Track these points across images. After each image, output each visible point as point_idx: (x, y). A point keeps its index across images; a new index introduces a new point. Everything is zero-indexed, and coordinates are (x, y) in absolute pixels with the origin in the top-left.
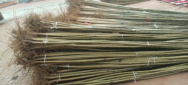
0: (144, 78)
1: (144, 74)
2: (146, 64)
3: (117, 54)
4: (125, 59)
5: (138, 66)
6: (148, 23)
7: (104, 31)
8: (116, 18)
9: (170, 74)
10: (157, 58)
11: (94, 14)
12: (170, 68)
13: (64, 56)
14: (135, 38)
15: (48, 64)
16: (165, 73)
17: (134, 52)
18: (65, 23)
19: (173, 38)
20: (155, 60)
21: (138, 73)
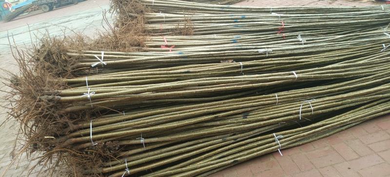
0: (296, 144)
1: (296, 136)
2: (296, 116)
3: (238, 103)
4: (254, 110)
5: (283, 121)
6: (284, 35)
7: (203, 60)
8: (222, 31)
9: (342, 128)
10: (315, 101)
11: (174, 27)
12: (343, 118)
13: (130, 121)
14: (266, 66)
15: (100, 141)
16: (334, 128)
17: (271, 95)
18: (119, 51)
19: (337, 58)
20: (313, 105)
21: (283, 135)
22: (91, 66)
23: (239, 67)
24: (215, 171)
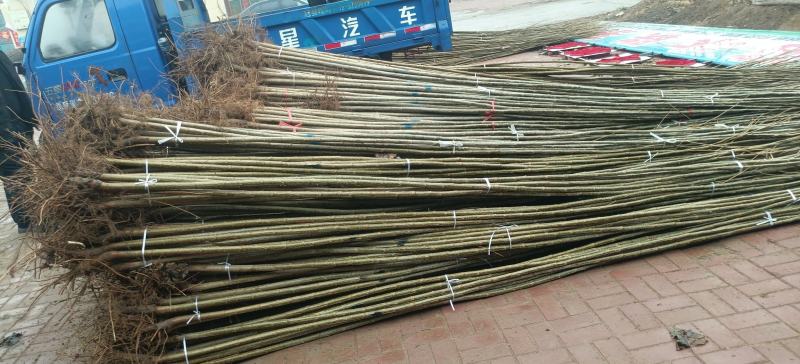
2: (484, 249)
3: (389, 220)
4: (416, 234)
6: (493, 123)
10: (517, 227)
11: (309, 94)
13: (211, 234)
17: (445, 212)
21: (460, 278)
22: (156, 143)
23: (405, 167)
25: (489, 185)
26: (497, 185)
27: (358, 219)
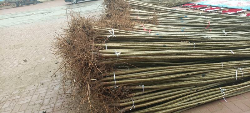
0: (233, 95)
1: (233, 90)
2: (233, 77)
3: (200, 67)
4: (209, 72)
6: (210, 29)
8: (174, 24)
10: (244, 69)
13: (137, 74)
15: (119, 85)
17: (219, 63)
20: (243, 71)
21: (225, 89)
22: (106, 37)
23: (193, 46)
24: (185, 109)
25: (233, 53)
26: (235, 53)
27: (189, 67)
